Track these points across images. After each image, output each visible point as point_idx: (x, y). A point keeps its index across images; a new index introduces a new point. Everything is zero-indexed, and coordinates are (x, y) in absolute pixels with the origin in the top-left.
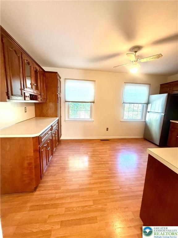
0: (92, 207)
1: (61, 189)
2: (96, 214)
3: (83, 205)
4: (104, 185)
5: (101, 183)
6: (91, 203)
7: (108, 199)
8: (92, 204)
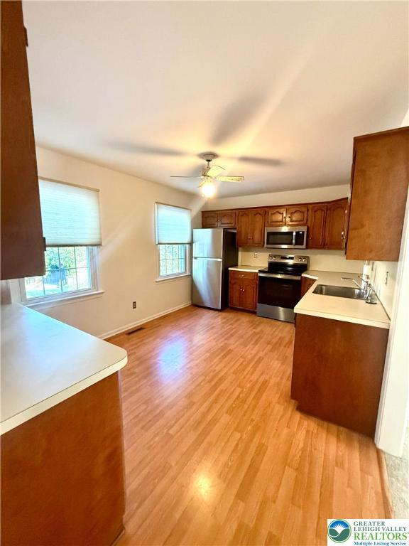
0: (243, 438)
1: (173, 464)
2: (256, 440)
3: (231, 449)
4: (222, 400)
5: (216, 401)
6: (237, 435)
7: (246, 412)
8: (239, 435)
